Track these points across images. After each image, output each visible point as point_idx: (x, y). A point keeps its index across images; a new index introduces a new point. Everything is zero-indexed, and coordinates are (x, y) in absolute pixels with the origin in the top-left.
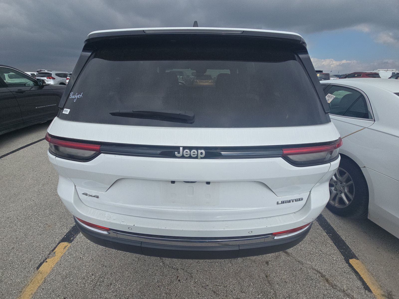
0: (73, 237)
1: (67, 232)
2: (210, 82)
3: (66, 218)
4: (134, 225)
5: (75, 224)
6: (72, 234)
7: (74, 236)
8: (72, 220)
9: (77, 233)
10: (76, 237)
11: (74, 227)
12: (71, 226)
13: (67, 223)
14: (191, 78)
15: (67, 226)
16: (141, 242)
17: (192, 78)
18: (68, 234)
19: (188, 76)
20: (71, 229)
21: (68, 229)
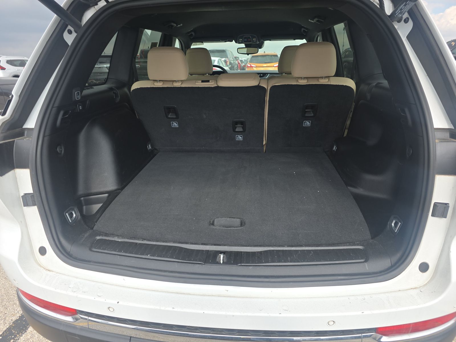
0: (13, 338)
1: (4, 329)
2: (275, 67)
3: (5, 304)
4: (118, 302)
5: (19, 317)
6: (12, 334)
7: (16, 336)
8: (14, 309)
9: (22, 332)
10: (18, 340)
11: (17, 321)
12: (12, 320)
13: (6, 314)
14: (241, 61)
15: (5, 319)
16: (130, 338)
17: (244, 61)
18: (6, 333)
19: (235, 58)
20: (12, 325)
21: (6, 325)
